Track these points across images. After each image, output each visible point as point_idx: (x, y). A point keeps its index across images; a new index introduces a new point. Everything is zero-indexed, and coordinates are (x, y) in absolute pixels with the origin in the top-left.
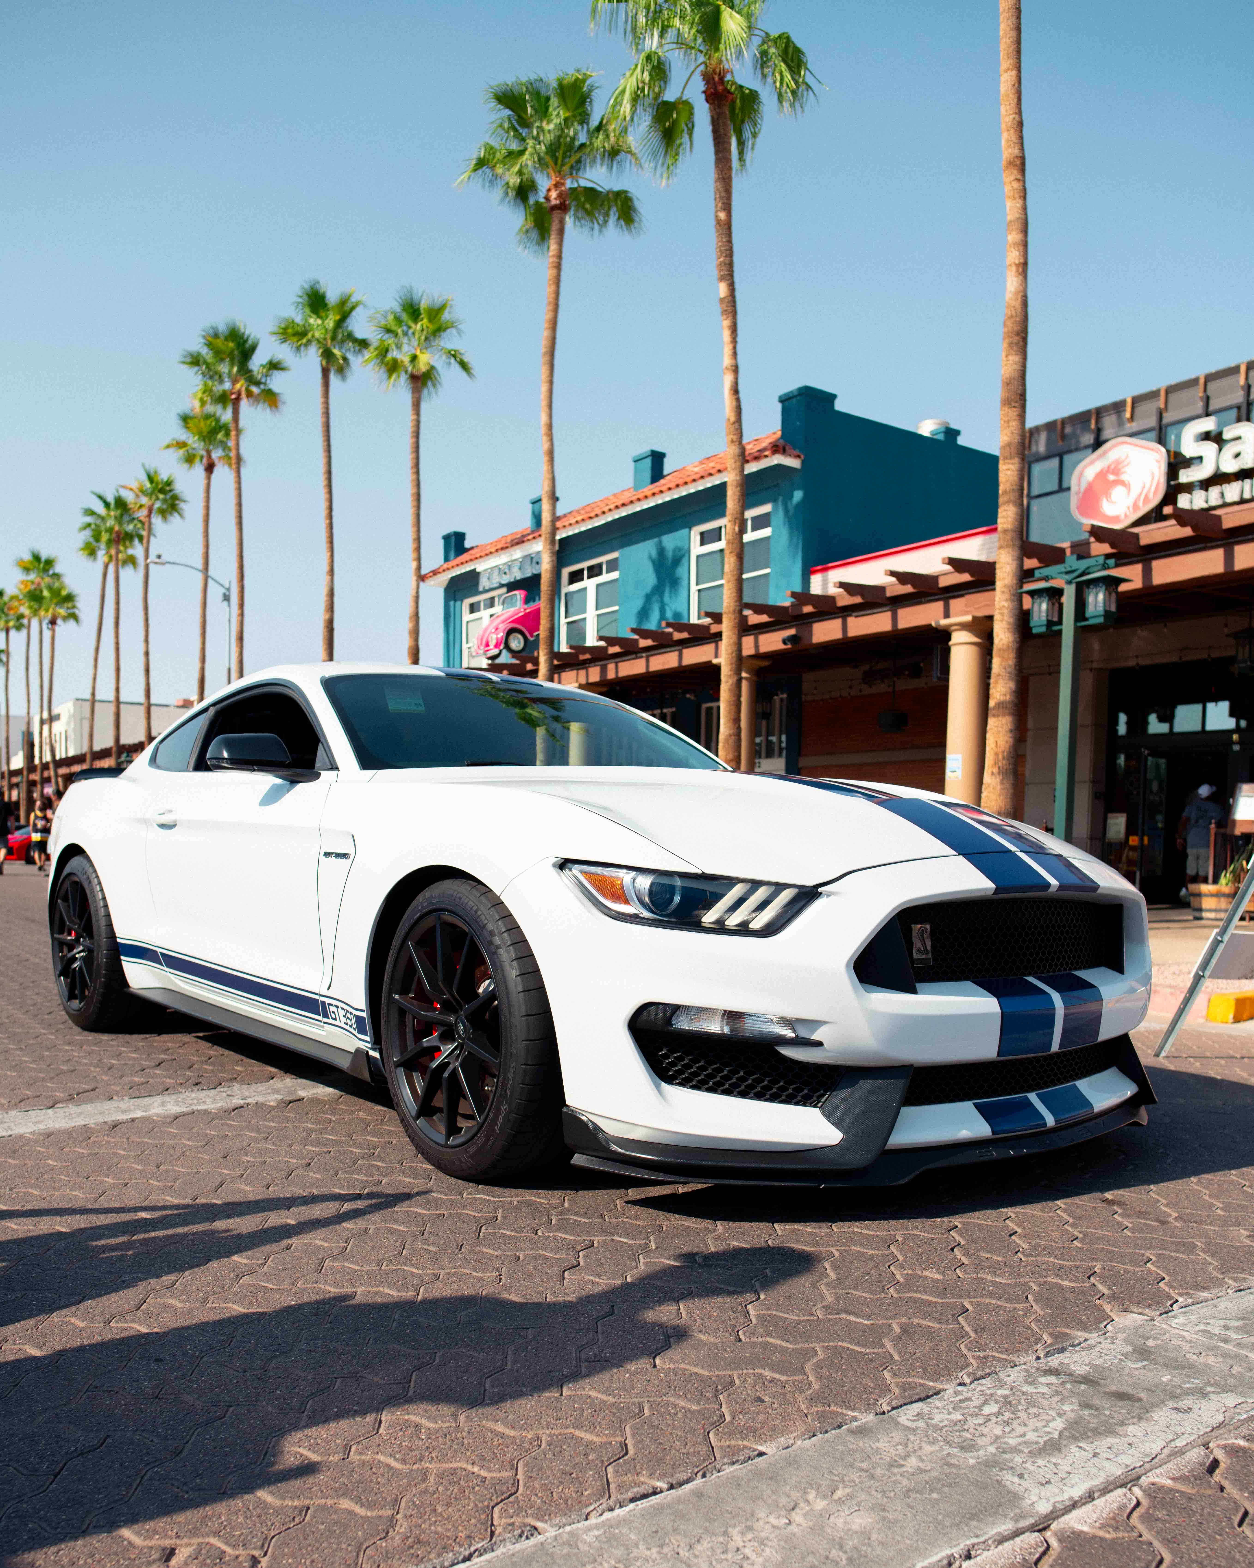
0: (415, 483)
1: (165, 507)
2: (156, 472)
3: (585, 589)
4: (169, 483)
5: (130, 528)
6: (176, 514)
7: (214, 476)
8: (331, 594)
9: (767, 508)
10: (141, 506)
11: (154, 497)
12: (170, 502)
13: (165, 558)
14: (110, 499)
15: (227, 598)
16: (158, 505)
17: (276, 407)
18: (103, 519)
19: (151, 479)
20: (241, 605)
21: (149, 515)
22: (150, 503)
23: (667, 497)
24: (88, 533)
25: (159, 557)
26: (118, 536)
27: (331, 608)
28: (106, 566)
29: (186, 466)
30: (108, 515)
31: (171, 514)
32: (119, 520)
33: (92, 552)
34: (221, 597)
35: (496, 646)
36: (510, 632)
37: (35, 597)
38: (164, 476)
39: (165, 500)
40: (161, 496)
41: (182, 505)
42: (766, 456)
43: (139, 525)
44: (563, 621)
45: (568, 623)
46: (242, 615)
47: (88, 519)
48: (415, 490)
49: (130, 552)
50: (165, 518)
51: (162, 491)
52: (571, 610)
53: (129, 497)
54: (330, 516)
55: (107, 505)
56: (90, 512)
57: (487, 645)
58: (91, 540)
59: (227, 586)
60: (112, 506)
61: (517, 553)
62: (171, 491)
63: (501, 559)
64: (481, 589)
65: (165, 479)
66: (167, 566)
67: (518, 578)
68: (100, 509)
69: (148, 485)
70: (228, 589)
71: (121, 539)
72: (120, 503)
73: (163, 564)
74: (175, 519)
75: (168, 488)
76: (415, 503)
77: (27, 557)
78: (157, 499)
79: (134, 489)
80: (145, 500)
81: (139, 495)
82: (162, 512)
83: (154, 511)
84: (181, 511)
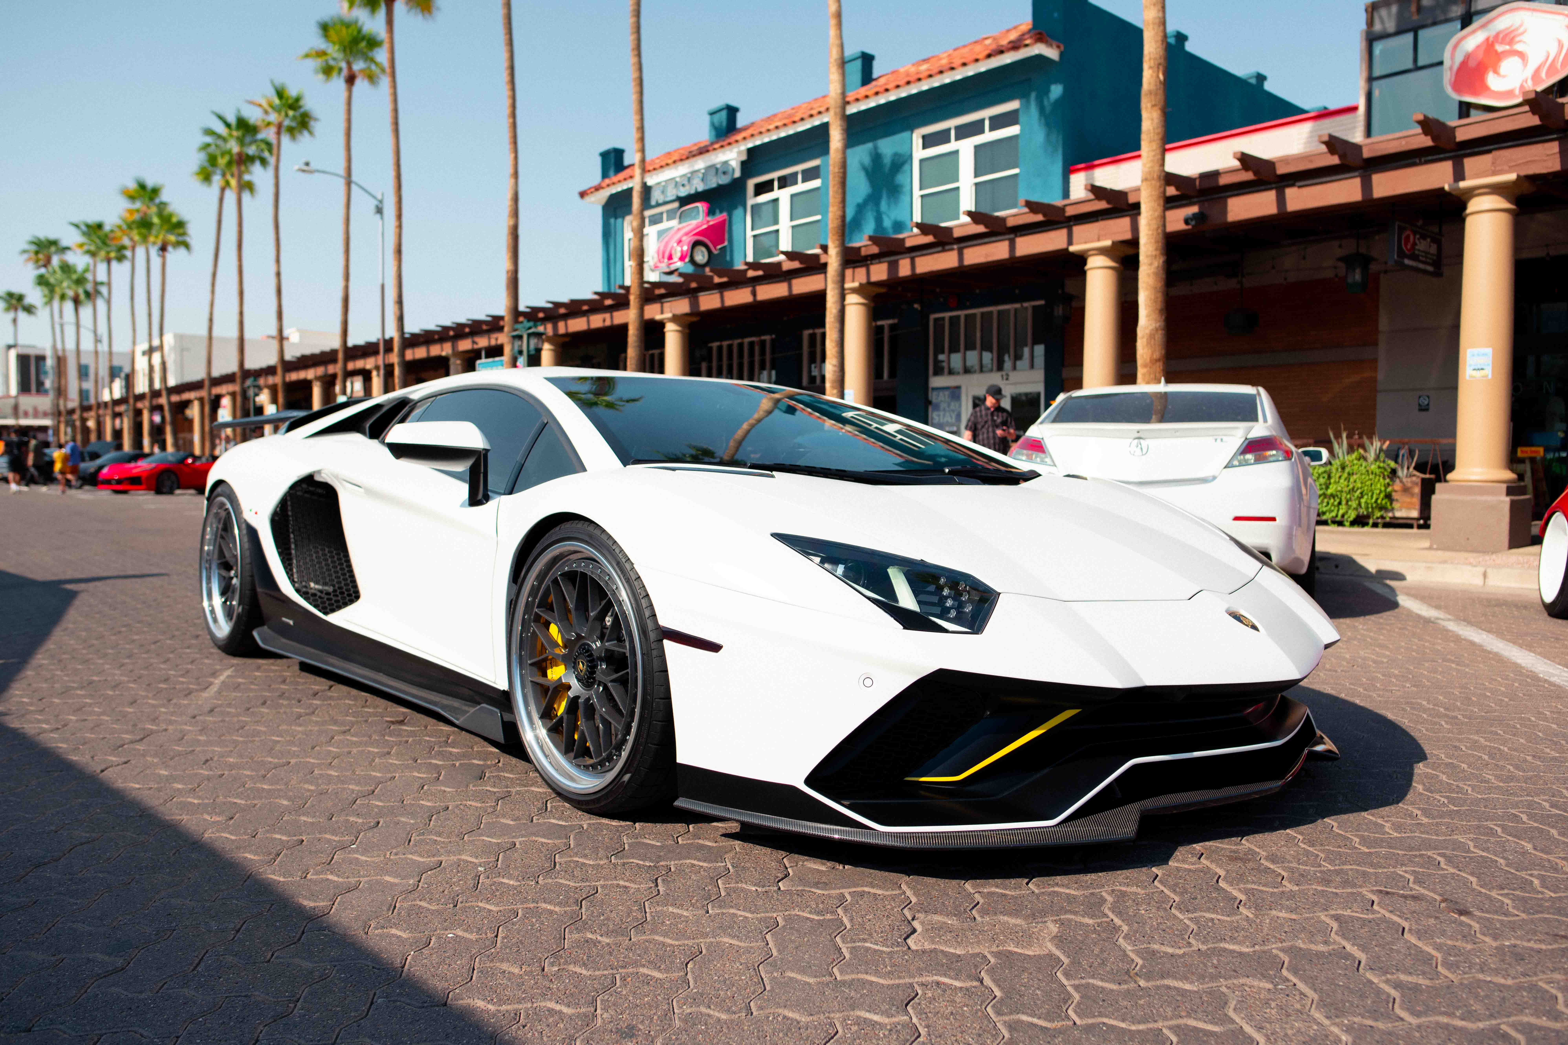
1: (294, 124)
2: (284, 88)
3: (778, 199)
4: (298, 100)
5: (251, 151)
6: (306, 133)
7: (354, 88)
9: (1013, 105)
10: (269, 123)
11: (283, 113)
12: (299, 119)
13: (313, 166)
14: (232, 120)
15: (379, 211)
16: (287, 123)
17: (431, 14)
18: (225, 140)
19: (280, 94)
20: (399, 217)
21: (279, 133)
22: (280, 120)
24: (203, 156)
25: (307, 164)
26: (242, 159)
27: (515, 214)
28: (223, 191)
29: (321, 77)
30: (231, 135)
31: (300, 132)
32: (241, 141)
33: (208, 178)
35: (682, 258)
36: (696, 244)
37: (142, 225)
38: (293, 92)
39: (294, 118)
40: (291, 113)
41: (312, 123)
42: (1026, 45)
43: (263, 146)
44: (749, 234)
45: (754, 236)
46: (400, 227)
47: (211, 141)
49: (249, 178)
50: (293, 137)
51: (291, 107)
52: (757, 222)
53: (254, 115)
55: (228, 125)
56: (209, 132)
57: (670, 257)
58: (207, 164)
59: (379, 197)
60: (233, 126)
61: (702, 163)
62: (300, 108)
63: (684, 169)
64: (651, 204)
65: (294, 95)
66: (316, 174)
67: (699, 189)
68: (221, 129)
69: (277, 101)
70: (381, 201)
71: (245, 161)
72: (242, 123)
73: (311, 172)
74: (305, 138)
75: (297, 105)
77: (133, 185)
78: (287, 115)
79: (260, 106)
80: (273, 117)
81: (266, 112)
82: (291, 130)
83: (283, 129)
84: (311, 129)
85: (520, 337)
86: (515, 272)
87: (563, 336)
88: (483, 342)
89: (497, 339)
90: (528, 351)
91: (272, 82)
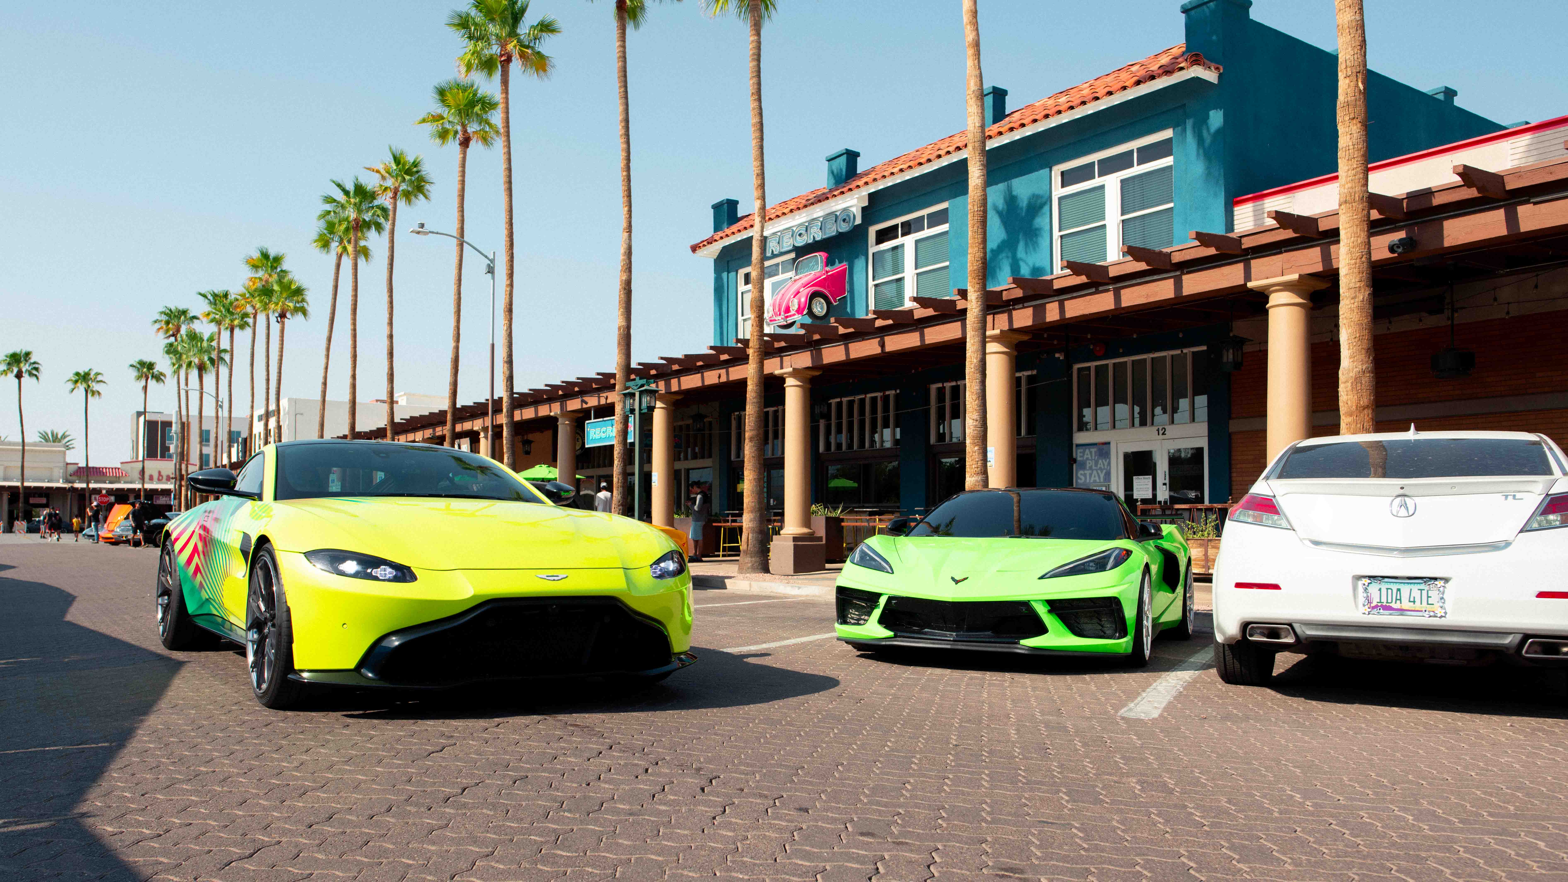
0: (757, 111)
1: (410, 189)
2: (402, 154)
3: (903, 245)
4: (416, 164)
5: (367, 217)
6: (421, 197)
7: (469, 150)
8: (629, 253)
9: (1168, 134)
10: (386, 189)
11: (400, 178)
12: (416, 184)
13: (427, 228)
14: (350, 187)
15: (491, 270)
16: (404, 187)
17: (545, 71)
18: (343, 207)
19: (397, 160)
20: (511, 275)
21: (394, 197)
22: (397, 185)
23: (1017, 135)
24: (322, 224)
25: (422, 226)
26: (357, 224)
27: (628, 268)
28: (340, 257)
29: (437, 140)
30: (349, 202)
31: (416, 196)
32: (358, 207)
33: (326, 245)
34: (484, 269)
35: (799, 311)
36: (814, 295)
37: (266, 292)
38: (410, 158)
39: (411, 182)
40: (407, 177)
41: (427, 187)
42: (1182, 69)
43: (379, 212)
44: (871, 283)
45: (876, 286)
46: (511, 285)
47: (328, 207)
48: (757, 120)
49: (362, 243)
50: (409, 201)
51: (408, 172)
52: (879, 270)
53: (371, 182)
54: (628, 168)
55: (347, 193)
56: (329, 200)
57: (787, 310)
58: (325, 232)
59: (491, 257)
60: (352, 193)
61: (818, 211)
62: (417, 172)
63: (801, 218)
64: (769, 254)
65: (412, 161)
66: (430, 234)
67: (818, 238)
68: (340, 197)
69: (395, 167)
70: (492, 261)
71: (360, 226)
72: (360, 190)
73: (426, 233)
74: (420, 201)
75: (415, 169)
76: (758, 134)
77: (256, 255)
78: (404, 180)
79: (378, 172)
80: (390, 183)
81: (383, 178)
82: (407, 195)
83: (399, 194)
84: (427, 193)
85: (632, 395)
86: (628, 327)
87: (675, 393)
88: (592, 401)
89: (607, 398)
90: (640, 409)
91: (390, 148)
